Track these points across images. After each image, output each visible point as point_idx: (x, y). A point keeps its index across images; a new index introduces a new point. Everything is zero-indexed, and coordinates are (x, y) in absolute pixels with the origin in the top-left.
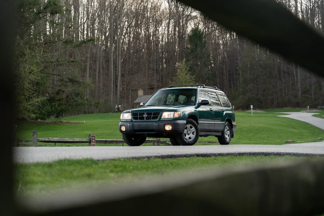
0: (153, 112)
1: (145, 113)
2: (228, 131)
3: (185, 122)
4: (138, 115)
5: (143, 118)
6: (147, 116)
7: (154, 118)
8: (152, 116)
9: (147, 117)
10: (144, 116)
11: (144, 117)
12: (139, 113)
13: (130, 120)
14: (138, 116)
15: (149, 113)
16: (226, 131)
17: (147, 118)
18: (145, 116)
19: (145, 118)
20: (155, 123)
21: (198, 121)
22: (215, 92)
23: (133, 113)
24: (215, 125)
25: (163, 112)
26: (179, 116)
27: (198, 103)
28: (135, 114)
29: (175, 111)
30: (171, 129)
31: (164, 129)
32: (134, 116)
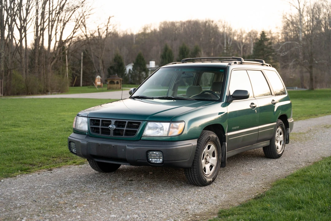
0: (127, 121)
1: (113, 122)
2: (281, 134)
3: (194, 143)
4: (99, 125)
5: (108, 132)
6: (115, 127)
7: (128, 133)
8: (125, 129)
9: (115, 130)
10: (110, 126)
11: (108, 130)
12: (102, 121)
13: (87, 133)
15: (120, 122)
16: (278, 135)
17: (116, 132)
18: (112, 127)
19: (112, 132)
20: (128, 146)
21: (224, 133)
22: (261, 71)
23: (91, 119)
24: (259, 132)
25: (147, 122)
26: (180, 133)
27: (227, 96)
28: (94, 121)
29: (172, 122)
30: (161, 162)
31: (146, 161)
32: (92, 125)
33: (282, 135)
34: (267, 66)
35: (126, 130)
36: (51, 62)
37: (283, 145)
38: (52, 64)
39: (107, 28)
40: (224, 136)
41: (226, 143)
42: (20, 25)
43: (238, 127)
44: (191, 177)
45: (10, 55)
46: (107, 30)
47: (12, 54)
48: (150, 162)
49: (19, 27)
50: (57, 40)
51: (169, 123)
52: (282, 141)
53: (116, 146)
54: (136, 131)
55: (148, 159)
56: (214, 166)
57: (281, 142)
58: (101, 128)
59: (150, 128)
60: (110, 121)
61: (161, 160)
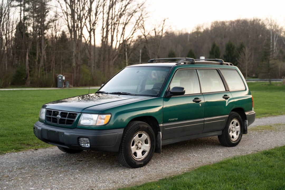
0: (69, 113)
1: (60, 113)
2: (237, 125)
4: (51, 115)
5: (56, 120)
7: (68, 122)
8: (66, 118)
12: (53, 112)
13: (44, 122)
16: (233, 126)
17: (61, 121)
20: (66, 132)
21: (158, 124)
22: (216, 70)
23: (47, 110)
24: (205, 123)
25: (82, 114)
26: (106, 123)
27: (166, 92)
28: (49, 112)
29: (100, 114)
30: (89, 147)
31: (78, 145)
32: (48, 115)
33: (239, 126)
34: (227, 64)
35: (67, 120)
36: (113, 59)
37: (240, 135)
38: (114, 60)
39: (163, 28)
40: (158, 126)
41: (161, 133)
42: (90, 28)
43: (177, 119)
45: (79, 53)
46: (162, 30)
47: (81, 52)
48: (81, 146)
49: (89, 30)
50: (118, 40)
51: (98, 115)
52: (239, 131)
53: (58, 132)
54: (73, 120)
55: (79, 144)
56: (147, 151)
57: (237, 132)
58: (52, 117)
59: (84, 119)
60: (58, 112)
61: (89, 145)
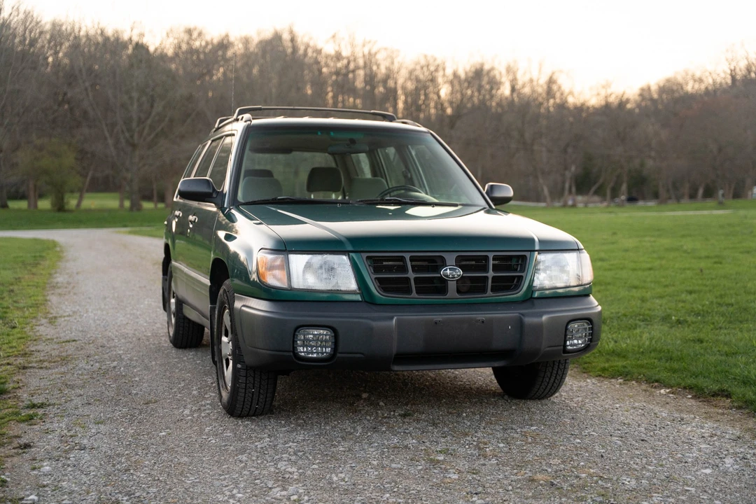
0: (491, 255)
1: (451, 259)
4: (405, 271)
5: (440, 286)
9: (464, 280)
10: (447, 271)
11: (444, 281)
12: (412, 259)
13: (358, 298)
14: (411, 275)
18: (451, 272)
19: (452, 286)
23: (368, 258)
29: (579, 250)
31: (562, 348)
35: (494, 278)
44: (552, 380)
51: (576, 254)
54: (522, 276)
55: (565, 343)
58: (416, 279)
